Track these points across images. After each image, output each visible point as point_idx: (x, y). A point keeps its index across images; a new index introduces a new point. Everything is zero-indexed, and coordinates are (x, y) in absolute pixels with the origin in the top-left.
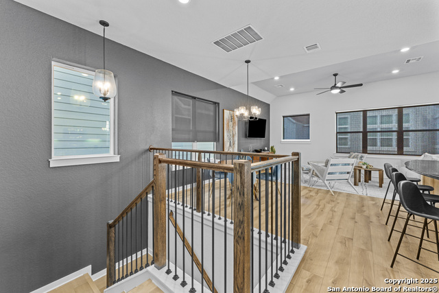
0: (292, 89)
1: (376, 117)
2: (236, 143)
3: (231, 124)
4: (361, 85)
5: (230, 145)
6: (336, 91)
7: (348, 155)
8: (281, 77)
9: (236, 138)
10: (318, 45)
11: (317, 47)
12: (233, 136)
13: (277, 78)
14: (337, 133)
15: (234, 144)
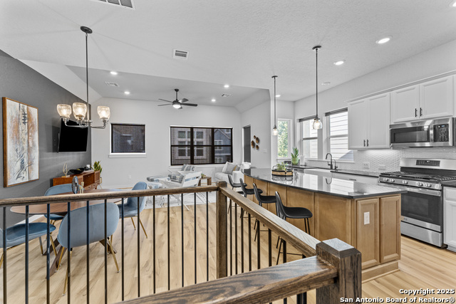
0: (127, 93)
1: (184, 132)
2: (36, 162)
3: (23, 127)
4: (196, 105)
5: (22, 167)
6: (177, 106)
7: (181, 167)
8: (120, 73)
9: (36, 154)
10: (187, 54)
11: (185, 56)
12: (29, 150)
13: (114, 73)
14: (171, 146)
15: (30, 164)
